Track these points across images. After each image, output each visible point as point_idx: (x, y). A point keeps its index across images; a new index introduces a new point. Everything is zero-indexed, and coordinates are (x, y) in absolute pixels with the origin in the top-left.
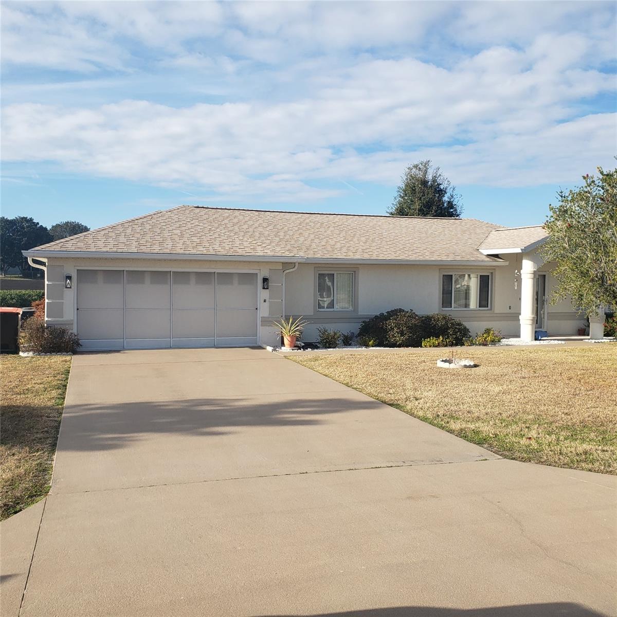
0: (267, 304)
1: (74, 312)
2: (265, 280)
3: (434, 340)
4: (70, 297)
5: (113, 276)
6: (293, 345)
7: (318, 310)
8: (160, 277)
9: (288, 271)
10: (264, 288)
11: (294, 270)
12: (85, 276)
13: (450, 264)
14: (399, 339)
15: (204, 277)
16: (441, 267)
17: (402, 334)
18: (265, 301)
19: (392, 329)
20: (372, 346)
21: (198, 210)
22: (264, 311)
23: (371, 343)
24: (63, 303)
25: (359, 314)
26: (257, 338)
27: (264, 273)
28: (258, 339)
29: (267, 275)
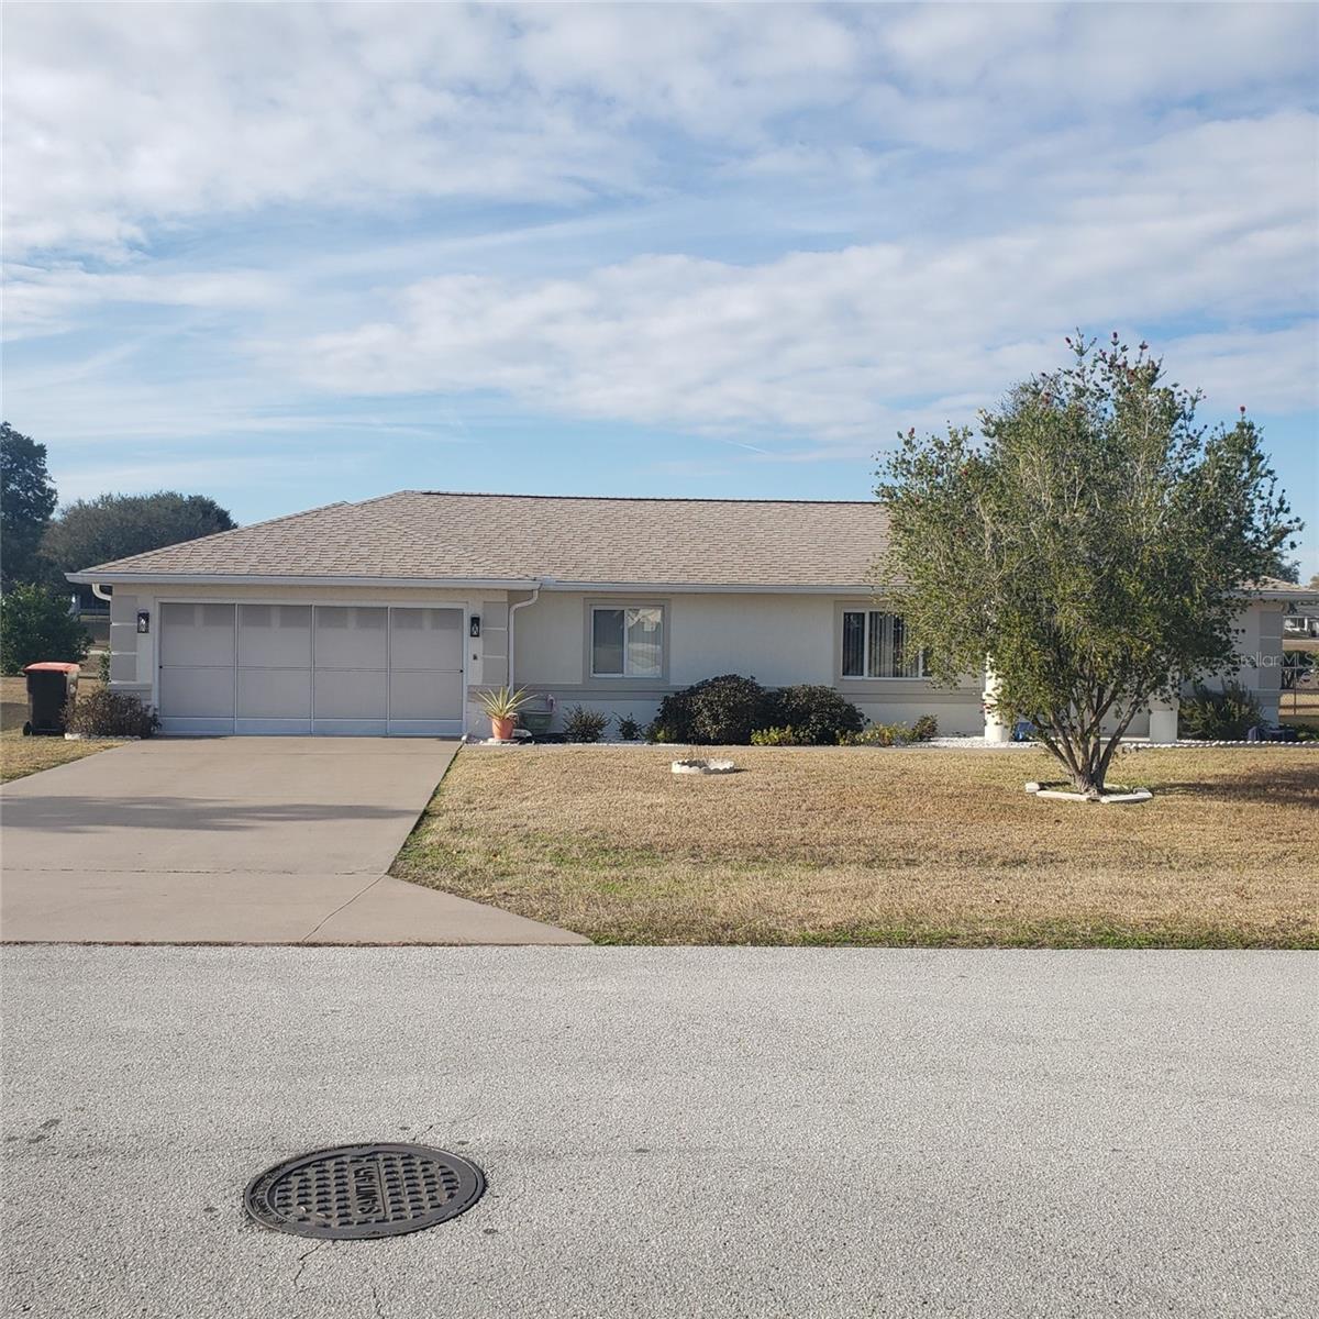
0: (479, 662)
1: (154, 671)
2: (475, 621)
3: (774, 734)
4: (147, 646)
5: (219, 613)
6: (506, 736)
7: (592, 675)
8: (295, 614)
9: (518, 605)
10: (472, 635)
11: (530, 603)
12: (174, 612)
13: (847, 591)
14: (711, 729)
15: (371, 616)
16: (839, 598)
17: (716, 720)
18: (475, 658)
19: (700, 712)
20: (665, 742)
21: (427, 498)
22: (474, 675)
23: (661, 735)
24: (135, 656)
25: (672, 684)
26: (461, 723)
27: (473, 608)
28: (464, 725)
29: (480, 613)
